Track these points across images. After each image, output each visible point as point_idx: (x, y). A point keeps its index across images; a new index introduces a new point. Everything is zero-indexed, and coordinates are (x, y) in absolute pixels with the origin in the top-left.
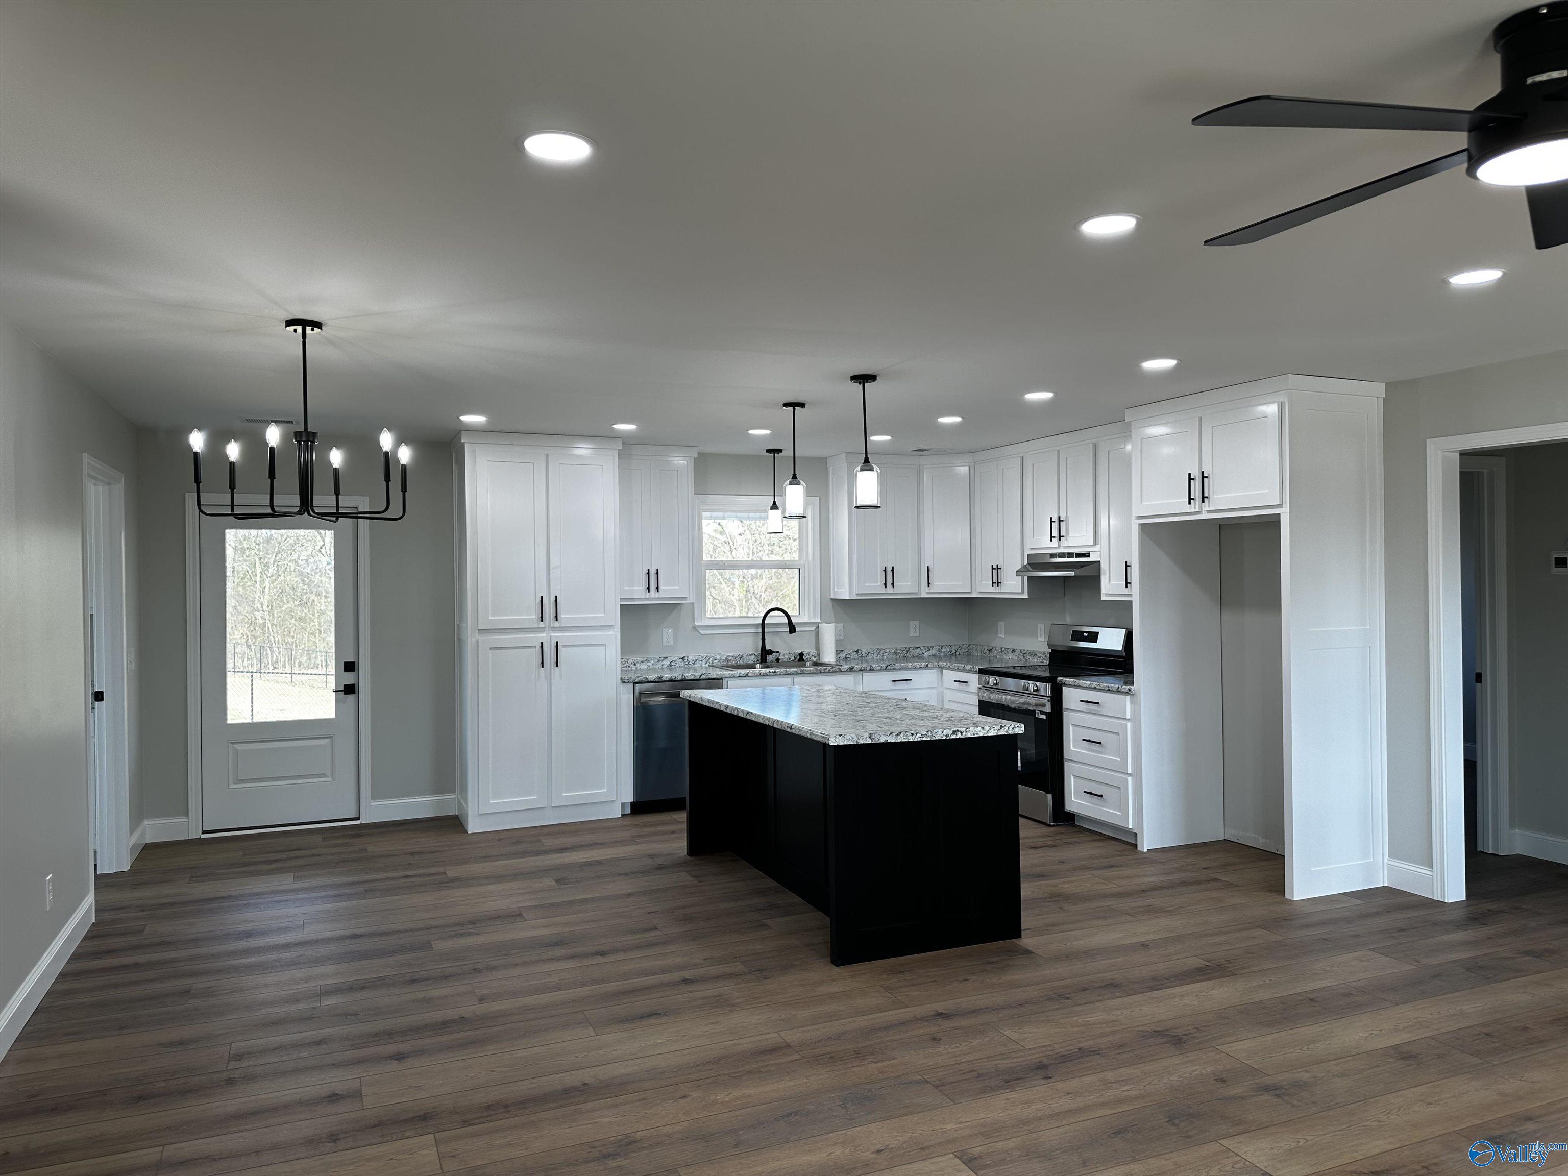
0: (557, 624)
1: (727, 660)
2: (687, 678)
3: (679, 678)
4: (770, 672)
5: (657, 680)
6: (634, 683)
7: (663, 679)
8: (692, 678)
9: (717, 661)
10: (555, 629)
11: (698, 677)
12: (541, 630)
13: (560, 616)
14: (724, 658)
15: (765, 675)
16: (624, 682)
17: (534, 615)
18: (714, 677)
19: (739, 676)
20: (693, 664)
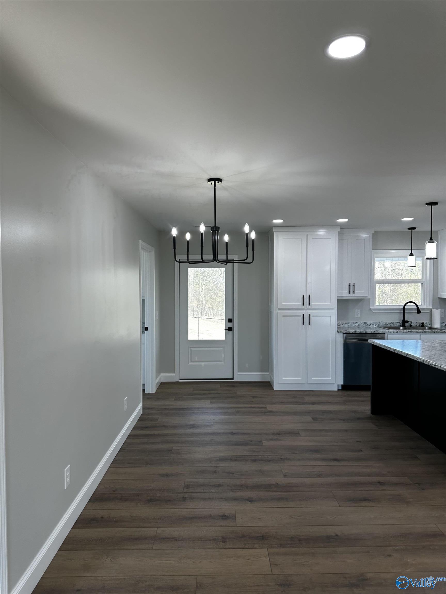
0: (310, 307)
1: (385, 324)
2: (368, 333)
3: (364, 332)
4: (408, 331)
5: (354, 332)
6: (343, 333)
7: (357, 332)
8: (370, 332)
9: (381, 325)
10: (309, 309)
11: (373, 332)
12: (303, 309)
13: (312, 303)
14: (384, 323)
15: (406, 333)
16: (339, 333)
17: (300, 303)
18: (381, 332)
19: (393, 333)
20: (370, 326)
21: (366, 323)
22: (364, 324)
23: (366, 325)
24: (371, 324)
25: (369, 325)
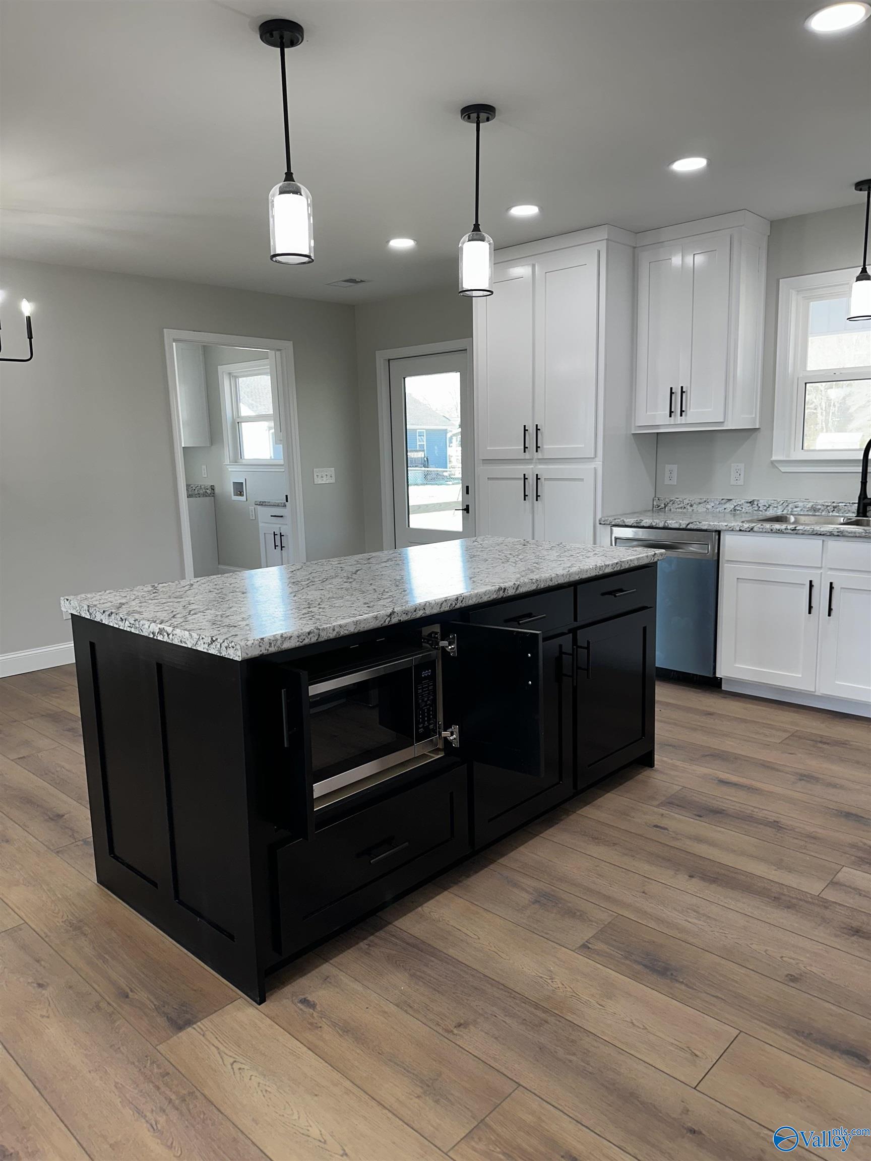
0: (537, 456)
6: (612, 526)
10: (535, 461)
11: (684, 526)
13: (541, 446)
16: (601, 524)
17: (519, 446)
18: (705, 528)
20: (766, 510)
21: (756, 503)
22: (749, 505)
23: (756, 509)
24: (770, 505)
25: (765, 508)
